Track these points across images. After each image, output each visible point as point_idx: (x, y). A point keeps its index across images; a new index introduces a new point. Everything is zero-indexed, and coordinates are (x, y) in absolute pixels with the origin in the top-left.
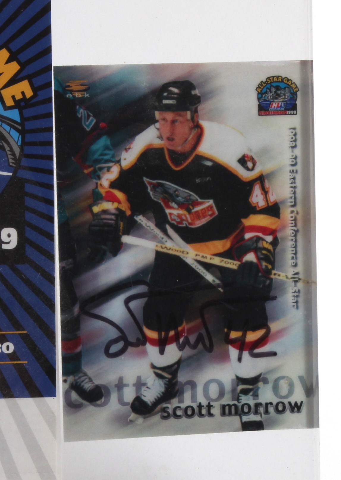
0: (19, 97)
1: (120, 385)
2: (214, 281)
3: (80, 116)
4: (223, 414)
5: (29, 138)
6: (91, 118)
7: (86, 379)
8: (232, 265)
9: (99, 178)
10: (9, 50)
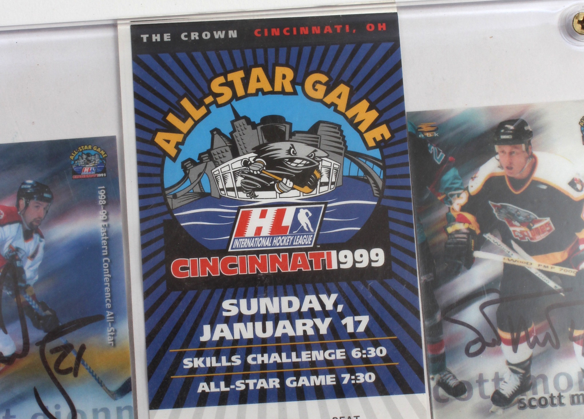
0: (379, 138)
1: (481, 381)
2: (555, 287)
3: (431, 152)
4: (573, 403)
5: (389, 172)
6: (441, 153)
7: (451, 376)
8: (571, 272)
9: (451, 203)
10: (369, 101)
